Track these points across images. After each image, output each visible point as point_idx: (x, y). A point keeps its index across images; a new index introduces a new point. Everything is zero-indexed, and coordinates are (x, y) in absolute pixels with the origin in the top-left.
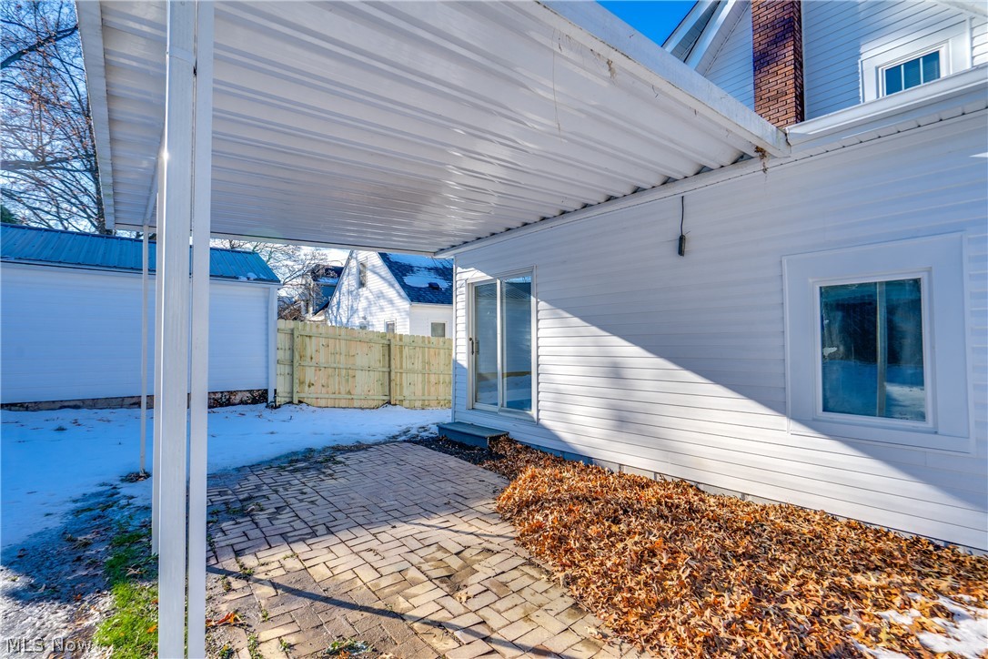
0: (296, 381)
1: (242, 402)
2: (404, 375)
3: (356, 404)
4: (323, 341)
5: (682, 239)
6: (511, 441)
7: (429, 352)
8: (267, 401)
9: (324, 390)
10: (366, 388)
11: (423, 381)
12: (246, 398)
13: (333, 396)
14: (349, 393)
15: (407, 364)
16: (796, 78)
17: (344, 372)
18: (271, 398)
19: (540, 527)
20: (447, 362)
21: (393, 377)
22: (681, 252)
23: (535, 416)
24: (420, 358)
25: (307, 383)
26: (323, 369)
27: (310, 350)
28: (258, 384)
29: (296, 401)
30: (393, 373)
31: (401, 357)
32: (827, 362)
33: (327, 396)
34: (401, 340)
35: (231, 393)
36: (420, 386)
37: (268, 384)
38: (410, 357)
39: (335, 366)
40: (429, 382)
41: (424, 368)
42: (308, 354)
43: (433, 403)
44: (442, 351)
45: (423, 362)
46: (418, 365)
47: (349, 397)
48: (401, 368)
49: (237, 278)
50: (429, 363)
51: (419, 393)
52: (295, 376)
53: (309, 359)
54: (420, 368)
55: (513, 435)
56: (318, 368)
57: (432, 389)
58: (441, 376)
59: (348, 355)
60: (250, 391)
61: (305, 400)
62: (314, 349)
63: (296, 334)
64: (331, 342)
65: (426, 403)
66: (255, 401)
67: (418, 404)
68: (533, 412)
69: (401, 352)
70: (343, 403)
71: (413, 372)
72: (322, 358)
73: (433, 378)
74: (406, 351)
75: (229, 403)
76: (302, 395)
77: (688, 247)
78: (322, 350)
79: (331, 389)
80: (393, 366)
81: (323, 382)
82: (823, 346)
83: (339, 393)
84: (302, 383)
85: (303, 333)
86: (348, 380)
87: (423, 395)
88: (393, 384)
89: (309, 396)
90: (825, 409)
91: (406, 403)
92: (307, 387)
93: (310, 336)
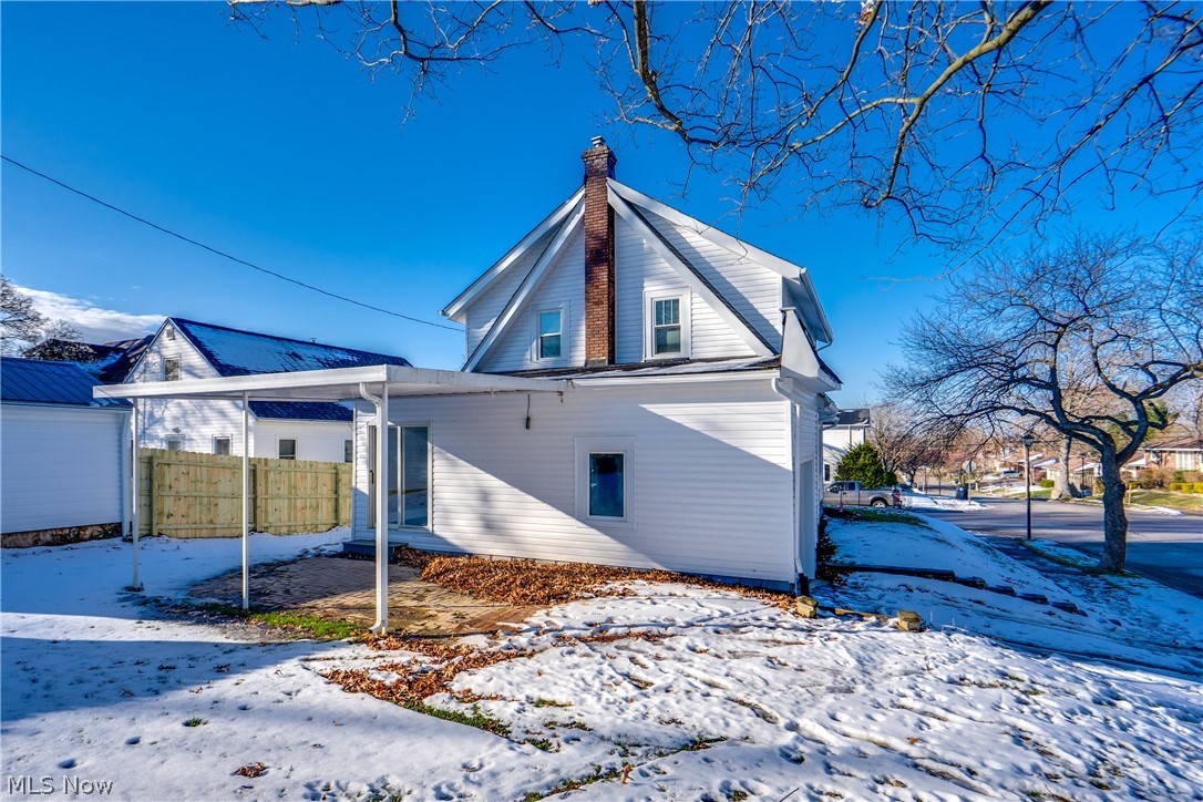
0: (155, 512)
1: (92, 538)
2: (270, 501)
3: (219, 533)
4: (183, 469)
5: (528, 419)
6: (411, 550)
7: (295, 477)
8: (121, 535)
9: (184, 520)
10: (229, 516)
11: (290, 505)
12: (97, 533)
13: (194, 526)
14: (211, 522)
15: (272, 490)
16: (609, 294)
17: (205, 500)
18: (126, 531)
19: (452, 580)
20: (314, 486)
21: (259, 503)
22: (527, 427)
23: (431, 530)
24: (286, 484)
25: (166, 514)
26: (183, 498)
27: (168, 480)
28: (110, 517)
29: (155, 533)
30: (259, 500)
31: (267, 482)
32: (592, 491)
33: (188, 526)
34: (266, 464)
35: (80, 528)
36: (286, 512)
37: (122, 516)
38: (276, 482)
39: (196, 494)
40: (295, 507)
41: (290, 493)
42: (167, 483)
43: (300, 529)
44: (309, 475)
45: (290, 486)
46: (284, 490)
47: (212, 526)
48: (267, 493)
49: (89, 405)
50: (295, 488)
51: (285, 518)
52: (155, 507)
53: (167, 488)
54: (286, 492)
55: (411, 545)
56: (178, 497)
57: (299, 514)
58: (308, 501)
59: (209, 482)
60: (101, 526)
61: (164, 532)
62: (173, 477)
63: (155, 462)
64: (192, 469)
65: (293, 529)
66: (107, 536)
67: (284, 530)
68: (429, 526)
69: (266, 477)
70: (204, 533)
71: (279, 497)
72: (182, 487)
73: (299, 503)
74: (271, 476)
75: (78, 539)
76: (160, 527)
77: (532, 424)
78: (182, 478)
79: (191, 519)
80: (259, 493)
81: (183, 511)
82: (591, 483)
83: (201, 523)
84: (161, 514)
85: (161, 461)
86: (209, 509)
87: (289, 521)
88: (258, 511)
89: (167, 527)
90: (591, 514)
91: (272, 530)
92: (165, 518)
93: (169, 465)
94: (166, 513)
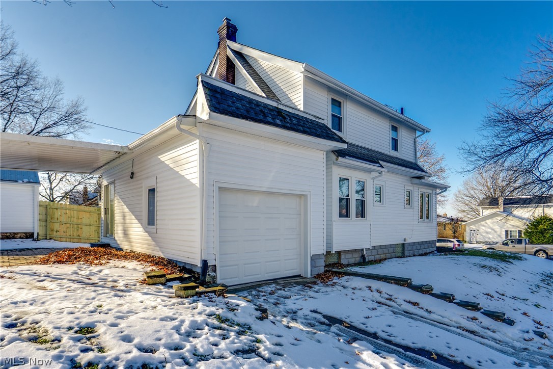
0: (49, 229)
1: (20, 238)
4: (64, 211)
5: (132, 173)
8: (33, 238)
9: (65, 234)
12: (23, 236)
13: (69, 237)
14: (79, 236)
17: (76, 226)
18: (35, 236)
22: (131, 178)
23: (114, 236)
26: (64, 224)
27: (57, 215)
28: (29, 230)
29: (48, 238)
33: (66, 237)
35: (15, 233)
37: (34, 230)
39: (71, 223)
42: (56, 217)
47: (79, 238)
49: (17, 181)
52: (48, 227)
53: (56, 219)
56: (61, 224)
59: (78, 218)
60: (25, 233)
61: (54, 238)
62: (59, 215)
63: (48, 207)
64: (69, 212)
66: (27, 237)
72: (63, 219)
75: (14, 238)
76: (52, 236)
77: (134, 176)
78: (64, 215)
79: (68, 234)
81: (64, 230)
83: (73, 236)
84: (52, 230)
85: (52, 207)
86: (78, 230)
89: (56, 236)
90: (148, 225)
92: (55, 233)
93: (57, 209)
94: (55, 230)
